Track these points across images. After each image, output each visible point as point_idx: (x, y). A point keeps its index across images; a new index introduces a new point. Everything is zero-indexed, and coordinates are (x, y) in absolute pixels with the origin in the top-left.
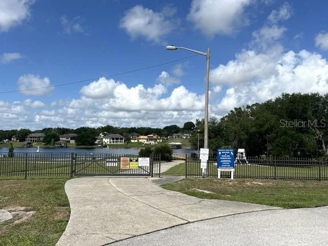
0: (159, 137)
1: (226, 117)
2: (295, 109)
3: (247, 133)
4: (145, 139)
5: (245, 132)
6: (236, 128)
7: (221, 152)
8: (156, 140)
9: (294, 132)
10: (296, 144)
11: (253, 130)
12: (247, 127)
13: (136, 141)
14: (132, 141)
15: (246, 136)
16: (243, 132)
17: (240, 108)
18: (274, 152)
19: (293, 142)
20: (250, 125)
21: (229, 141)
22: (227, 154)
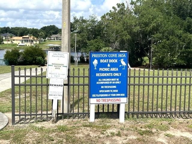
0: (35, 39)
1: (107, 14)
2: (184, 5)
3: (130, 33)
4: (20, 40)
5: (128, 32)
6: (118, 26)
7: (98, 59)
8: (32, 41)
9: (182, 31)
10: (183, 45)
11: (137, 29)
12: (130, 26)
13: (9, 42)
14: (5, 42)
15: (129, 37)
16: (126, 31)
17: (123, 4)
18: (159, 54)
19: (181, 43)
20: (134, 24)
21: (109, 42)
22: (113, 65)
